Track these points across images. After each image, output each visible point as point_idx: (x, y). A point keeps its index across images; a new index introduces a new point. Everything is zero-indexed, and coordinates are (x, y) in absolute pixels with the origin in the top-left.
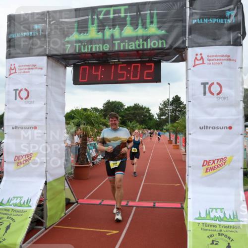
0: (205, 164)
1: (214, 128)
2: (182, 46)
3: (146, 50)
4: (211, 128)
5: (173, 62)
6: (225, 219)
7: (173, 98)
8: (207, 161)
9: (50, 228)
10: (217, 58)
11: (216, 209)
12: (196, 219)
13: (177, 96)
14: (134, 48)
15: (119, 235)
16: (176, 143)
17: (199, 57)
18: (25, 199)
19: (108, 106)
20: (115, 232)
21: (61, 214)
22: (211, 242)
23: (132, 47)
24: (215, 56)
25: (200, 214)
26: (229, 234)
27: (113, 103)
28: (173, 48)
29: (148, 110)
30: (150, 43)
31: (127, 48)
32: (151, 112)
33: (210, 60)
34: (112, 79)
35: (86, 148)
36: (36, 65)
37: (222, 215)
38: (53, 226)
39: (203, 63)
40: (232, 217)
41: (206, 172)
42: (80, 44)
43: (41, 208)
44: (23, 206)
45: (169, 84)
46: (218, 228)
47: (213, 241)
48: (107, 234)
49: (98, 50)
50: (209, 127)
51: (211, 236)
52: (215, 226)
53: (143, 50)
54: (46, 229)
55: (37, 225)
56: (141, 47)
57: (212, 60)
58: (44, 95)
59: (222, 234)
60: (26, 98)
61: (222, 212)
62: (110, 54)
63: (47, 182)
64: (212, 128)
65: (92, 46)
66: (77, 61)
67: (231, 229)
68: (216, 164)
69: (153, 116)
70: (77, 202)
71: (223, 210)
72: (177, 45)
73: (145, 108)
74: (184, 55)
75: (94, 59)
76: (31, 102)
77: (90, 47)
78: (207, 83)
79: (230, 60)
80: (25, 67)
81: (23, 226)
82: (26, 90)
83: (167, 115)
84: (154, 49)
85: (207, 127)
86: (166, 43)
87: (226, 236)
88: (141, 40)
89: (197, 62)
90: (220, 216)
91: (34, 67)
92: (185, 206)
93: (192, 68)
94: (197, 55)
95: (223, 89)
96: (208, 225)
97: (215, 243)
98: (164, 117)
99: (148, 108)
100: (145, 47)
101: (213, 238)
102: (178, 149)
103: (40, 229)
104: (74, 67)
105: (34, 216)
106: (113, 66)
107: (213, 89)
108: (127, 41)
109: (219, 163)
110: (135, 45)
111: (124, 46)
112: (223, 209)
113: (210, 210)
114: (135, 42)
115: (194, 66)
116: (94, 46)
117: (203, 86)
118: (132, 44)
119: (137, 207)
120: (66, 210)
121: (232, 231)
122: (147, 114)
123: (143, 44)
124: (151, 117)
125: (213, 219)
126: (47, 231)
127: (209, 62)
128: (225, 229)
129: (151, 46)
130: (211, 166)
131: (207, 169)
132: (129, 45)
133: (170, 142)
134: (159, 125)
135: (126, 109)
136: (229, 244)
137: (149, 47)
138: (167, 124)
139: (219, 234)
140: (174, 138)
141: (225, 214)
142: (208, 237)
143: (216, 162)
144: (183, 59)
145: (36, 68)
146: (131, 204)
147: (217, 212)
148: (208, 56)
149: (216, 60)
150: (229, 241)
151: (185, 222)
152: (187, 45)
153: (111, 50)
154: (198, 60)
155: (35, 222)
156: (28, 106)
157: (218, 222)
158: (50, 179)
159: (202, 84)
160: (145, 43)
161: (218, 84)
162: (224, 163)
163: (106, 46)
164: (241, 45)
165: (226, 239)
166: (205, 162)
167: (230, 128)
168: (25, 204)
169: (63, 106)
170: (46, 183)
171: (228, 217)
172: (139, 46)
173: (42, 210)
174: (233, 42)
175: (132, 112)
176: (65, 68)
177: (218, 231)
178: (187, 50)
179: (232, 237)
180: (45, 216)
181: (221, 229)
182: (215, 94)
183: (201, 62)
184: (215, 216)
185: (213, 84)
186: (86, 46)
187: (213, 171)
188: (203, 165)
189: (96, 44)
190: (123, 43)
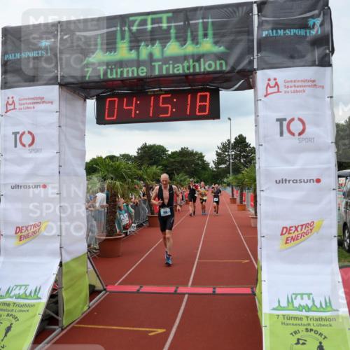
0: (284, 232)
1: (295, 181)
2: (249, 68)
3: (198, 74)
4: (291, 182)
5: (236, 90)
6: (314, 309)
7: (236, 139)
8: (286, 228)
9: (68, 328)
10: (297, 84)
11: (302, 295)
12: (274, 309)
13: (241, 136)
14: (181, 71)
15: (166, 335)
16: (241, 202)
17: (272, 83)
18: (32, 288)
19: (145, 152)
20: (160, 331)
21: (83, 307)
22: (296, 341)
23: (178, 70)
24: (295, 81)
25: (279, 302)
26: (320, 330)
27: (151, 147)
28: (236, 71)
29: (201, 157)
30: (204, 64)
31: (171, 72)
32: (205, 159)
33: (288, 87)
34: (151, 115)
36: (43, 98)
37: (310, 304)
38: (72, 325)
39: (278, 91)
40: (324, 306)
41: (286, 243)
42: (105, 67)
43: (55, 300)
44: (30, 297)
45: (229, 119)
46: (305, 321)
47: (298, 340)
48: (150, 334)
49: (130, 75)
50: (289, 181)
51: (295, 333)
52: (301, 319)
53: (194, 74)
54: (62, 330)
55: (49, 324)
56: (191, 70)
57: (291, 87)
58: (55, 140)
59: (311, 330)
60: (30, 145)
61: (309, 299)
62: (148, 80)
63: (63, 263)
64: (293, 182)
65: (122, 69)
66: (100, 91)
67: (323, 323)
68: (300, 232)
69: (208, 164)
70: (105, 290)
71: (311, 296)
72: (240, 67)
73: (196, 153)
74: (251, 80)
75: (125, 88)
76: (37, 151)
77: (119, 71)
78: (285, 119)
79: (315, 85)
80: (28, 101)
81: (30, 326)
82: (30, 133)
83: (228, 163)
84: (209, 73)
85: (286, 180)
86: (226, 64)
87: (316, 332)
88: (191, 61)
89: (270, 90)
90: (307, 305)
91: (41, 100)
92: (257, 292)
93: (263, 99)
94: (269, 80)
96: (290, 318)
97: (301, 342)
98: (223, 166)
99: (201, 154)
100: (197, 70)
101: (298, 336)
102: (244, 210)
103: (54, 330)
104: (97, 99)
105: (45, 312)
106: (152, 98)
107: (292, 128)
108: (171, 62)
109: (303, 230)
110: (183, 67)
111: (168, 69)
112: (311, 294)
113: (294, 296)
114: (182, 63)
115: (265, 96)
116: (125, 70)
117: (279, 123)
118: (178, 66)
119: (189, 294)
120: (90, 301)
121: (324, 325)
122: (200, 162)
123: (194, 66)
124: (205, 166)
125: (297, 309)
126: (64, 332)
127: (286, 89)
128: (315, 323)
129: (205, 69)
130: (293, 234)
131: (287, 240)
132: (174, 68)
133: (233, 200)
134: (215, 177)
135: (170, 156)
136: (321, 343)
137: (202, 70)
138: (228, 175)
139: (307, 330)
140: (239, 195)
141: (313, 301)
142: (292, 334)
143: (299, 229)
144: (250, 85)
145: (44, 102)
146: (181, 290)
147: (302, 299)
149: (296, 87)
150: (321, 339)
151: (259, 313)
152: (255, 67)
153: (149, 74)
154: (271, 87)
155: (46, 320)
156: (32, 155)
157: (304, 313)
158: (67, 258)
159: (277, 120)
160: (197, 64)
161: (300, 120)
162: (311, 230)
163: (143, 70)
164: (330, 65)
165: (317, 336)
166: (285, 230)
167: (318, 181)
168: (32, 295)
169: (83, 155)
170: (61, 265)
171: (319, 306)
172: (189, 68)
173: (57, 303)
174: (319, 61)
175: (179, 159)
176: (85, 100)
177: (305, 325)
178: (256, 73)
179: (325, 334)
180: (61, 312)
181: (309, 322)
182: (297, 134)
183: (275, 89)
184: (300, 305)
185: (293, 119)
186: (114, 71)
187: (296, 242)
188: (282, 234)
189: (127, 67)
190: (165, 64)
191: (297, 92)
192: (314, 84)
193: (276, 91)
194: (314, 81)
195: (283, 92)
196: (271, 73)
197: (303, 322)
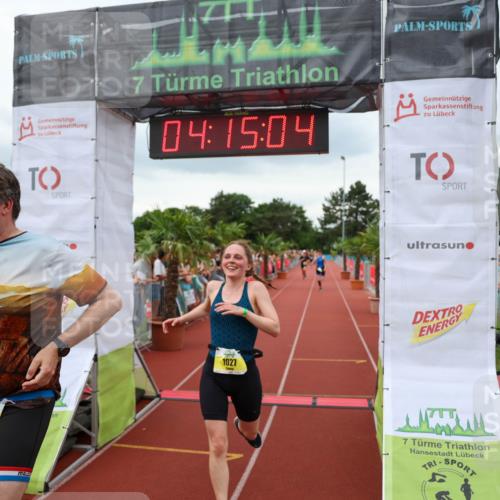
0: (418, 319)
1: (436, 246)
2: (372, 78)
3: (298, 87)
4: (430, 247)
5: (354, 111)
6: (458, 431)
7: (352, 187)
8: (421, 313)
9: (105, 449)
10: (442, 103)
11: (441, 411)
12: (400, 430)
13: (358, 184)
14: (273, 82)
16: (357, 277)
17: (406, 101)
19: (221, 203)
20: (235, 457)
21: (127, 420)
22: (431, 477)
23: (269, 81)
24: (440, 99)
25: (408, 420)
26: (466, 461)
27: (229, 197)
28: (353, 83)
29: (300, 212)
30: (307, 72)
31: (259, 83)
32: (306, 215)
33: (429, 108)
34: (228, 146)
35: (177, 287)
37: (453, 423)
38: (110, 445)
39: (415, 114)
40: (472, 427)
41: (420, 335)
42: (163, 75)
43: (86, 408)
45: (343, 158)
46: (444, 449)
47: (434, 475)
49: (199, 87)
50: (427, 245)
51: (430, 464)
52: (439, 445)
53: (292, 87)
54: (97, 451)
55: (78, 443)
56: (288, 81)
57: (434, 107)
58: (90, 180)
59: (453, 462)
60: (54, 187)
61: (452, 417)
62: (226, 95)
63: (99, 356)
64: (433, 246)
65: (187, 78)
66: (157, 110)
67: (470, 452)
68: (441, 320)
69: (310, 223)
70: (159, 396)
71: (455, 413)
72: (360, 77)
73: (294, 207)
74: (375, 97)
75: (193, 107)
76: (64, 195)
77: (183, 80)
78: (424, 155)
79: (470, 106)
80: (52, 124)
81: (51, 445)
82: (54, 169)
83: (339, 222)
84: (313, 85)
85: (422, 244)
86: (339, 72)
87: (460, 465)
88: (288, 67)
89: (403, 112)
90: (448, 426)
91: (70, 123)
92: (376, 405)
93: (393, 124)
94: (402, 96)
95: (456, 166)
96: (423, 443)
97: (438, 478)
98: (332, 226)
99: (301, 208)
100: (297, 81)
101: (434, 469)
102: (361, 288)
103: (85, 451)
104: (150, 123)
105: (72, 425)
106: (231, 121)
108: (258, 69)
109: (446, 318)
110: (276, 76)
111: (253, 79)
112: (455, 410)
113: (429, 413)
114: (275, 70)
115: (396, 120)
116: (192, 79)
117: (414, 160)
118: (269, 75)
119: (279, 405)
120: (137, 412)
121: (472, 455)
122: (299, 220)
123: (292, 75)
124: (306, 226)
125: (434, 431)
126: (98, 454)
127: (427, 111)
128: (459, 451)
129: (308, 79)
130: (430, 323)
131: (422, 330)
132: (262, 77)
133: (345, 275)
134: (322, 242)
135: (256, 210)
136: (466, 480)
137: (304, 81)
138: (339, 238)
139: (446, 460)
140: (353, 267)
141: (458, 421)
142: (424, 466)
143: (440, 314)
144: (373, 105)
145: (75, 125)
146: (268, 399)
147: (441, 416)
148: (426, 100)
149: (441, 107)
150: (467, 475)
151: (378, 436)
152: (382, 77)
153: (227, 86)
154: (403, 107)
155: (74, 436)
156: (57, 201)
157: (443, 438)
158: (104, 350)
159: (413, 156)
160: (296, 73)
161: (446, 155)
162: (458, 317)
163: (217, 79)
164: (493, 76)
165: (461, 470)
166: (419, 316)
167: (470, 246)
169: (129, 203)
170: (96, 359)
171: (465, 428)
172: (284, 78)
173: (89, 412)
174: (476, 69)
175: (269, 214)
176: (134, 124)
177: (444, 454)
178: (382, 86)
179: (473, 467)
180: (94, 425)
181: (451, 450)
182: (440, 177)
183: (411, 110)
184: (438, 425)
185: (435, 155)
186: (176, 80)
187: (435, 334)
188: (414, 322)
189: (195, 75)
190: (251, 72)
191: (443, 114)
192: (467, 103)
193: (412, 112)
194: (469, 99)
195: (422, 115)
196: (405, 87)
197: (441, 450)
